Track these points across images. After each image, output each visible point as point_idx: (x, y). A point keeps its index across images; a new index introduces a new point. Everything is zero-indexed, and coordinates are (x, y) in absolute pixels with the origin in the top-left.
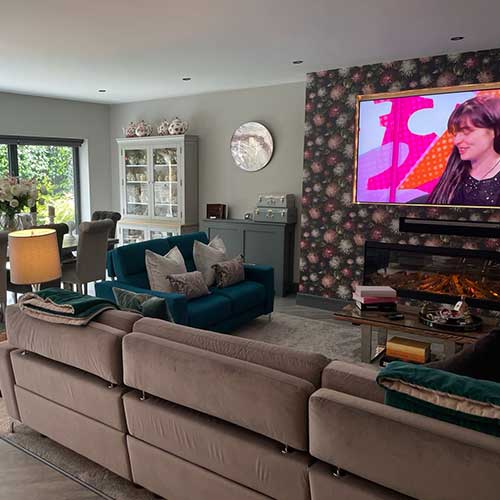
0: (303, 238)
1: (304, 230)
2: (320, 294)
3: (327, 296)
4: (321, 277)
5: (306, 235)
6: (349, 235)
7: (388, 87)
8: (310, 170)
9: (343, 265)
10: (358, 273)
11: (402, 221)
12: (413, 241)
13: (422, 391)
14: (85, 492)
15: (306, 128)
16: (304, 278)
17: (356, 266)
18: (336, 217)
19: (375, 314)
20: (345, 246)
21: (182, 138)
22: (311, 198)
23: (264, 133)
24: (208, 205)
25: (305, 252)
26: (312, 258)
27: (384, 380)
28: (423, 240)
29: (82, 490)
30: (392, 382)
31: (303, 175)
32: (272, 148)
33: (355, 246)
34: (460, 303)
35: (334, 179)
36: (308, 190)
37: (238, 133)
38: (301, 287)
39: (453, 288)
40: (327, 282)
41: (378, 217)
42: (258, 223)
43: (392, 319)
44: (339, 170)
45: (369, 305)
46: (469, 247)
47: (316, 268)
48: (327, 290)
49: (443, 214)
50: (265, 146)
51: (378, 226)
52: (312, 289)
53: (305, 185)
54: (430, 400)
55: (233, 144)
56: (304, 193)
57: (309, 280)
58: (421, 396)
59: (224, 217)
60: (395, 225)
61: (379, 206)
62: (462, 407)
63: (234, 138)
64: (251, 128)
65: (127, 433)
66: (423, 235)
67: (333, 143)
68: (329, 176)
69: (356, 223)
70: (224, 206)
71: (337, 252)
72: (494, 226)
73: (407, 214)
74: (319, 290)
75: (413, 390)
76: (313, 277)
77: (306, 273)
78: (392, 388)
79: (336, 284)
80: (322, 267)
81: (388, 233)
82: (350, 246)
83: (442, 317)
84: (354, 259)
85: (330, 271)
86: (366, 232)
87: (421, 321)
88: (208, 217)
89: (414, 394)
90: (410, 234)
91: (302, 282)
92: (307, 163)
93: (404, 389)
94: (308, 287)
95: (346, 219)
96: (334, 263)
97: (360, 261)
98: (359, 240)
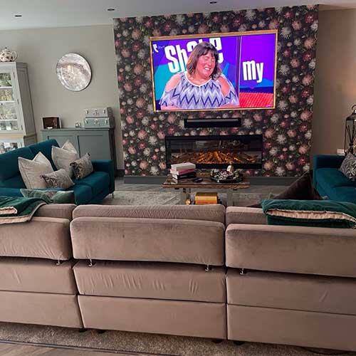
0: (124, 138)
1: (124, 132)
2: (140, 174)
3: (144, 175)
4: (139, 163)
5: (126, 135)
6: (155, 132)
7: (169, 32)
8: (124, 89)
9: (153, 153)
10: (162, 157)
11: (185, 120)
12: (193, 133)
13: (290, 212)
14: (40, 350)
15: (117, 59)
16: (128, 165)
17: (161, 153)
18: (145, 121)
19: (186, 180)
20: (152, 140)
21: (14, 64)
22: (127, 109)
23: (82, 62)
24: (44, 119)
25: (126, 148)
26: (132, 151)
27: (268, 211)
28: (198, 132)
29: (38, 349)
30: (271, 211)
31: (119, 93)
32: (90, 73)
33: (159, 140)
34: (230, 167)
35: (141, 95)
36: (124, 104)
37: (61, 62)
38: (126, 171)
39: (216, 159)
40: (143, 165)
41: (171, 119)
42: (87, 129)
43: (198, 182)
44: (143, 89)
45: (182, 175)
46: (223, 133)
47: (135, 157)
48: (144, 171)
49: (208, 115)
50: (84, 72)
51: (172, 125)
52: (133, 172)
53: (121, 100)
54: (294, 216)
55: (58, 70)
56: (121, 106)
57: (131, 166)
58: (289, 216)
59: (58, 127)
60: (182, 124)
61: (171, 112)
62: (312, 216)
63: (58, 66)
64: (72, 58)
65: (78, 294)
66: (198, 129)
67: (137, 70)
68: (137, 93)
69: (158, 125)
70: (58, 118)
71: (148, 145)
72: (235, 120)
73: (188, 116)
74: (139, 171)
75: (284, 213)
76: (134, 164)
77: (129, 161)
78: (273, 214)
79: (149, 166)
80: (139, 156)
81: (178, 129)
82: (156, 140)
83: (223, 176)
84: (159, 149)
85: (145, 158)
86: (165, 130)
87: (212, 180)
88: (45, 128)
89: (285, 215)
90: (191, 129)
91: (126, 168)
92: (121, 84)
93: (279, 214)
94: (130, 171)
95: (151, 122)
96: (147, 152)
97: (163, 149)
98: (161, 135)
